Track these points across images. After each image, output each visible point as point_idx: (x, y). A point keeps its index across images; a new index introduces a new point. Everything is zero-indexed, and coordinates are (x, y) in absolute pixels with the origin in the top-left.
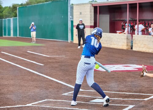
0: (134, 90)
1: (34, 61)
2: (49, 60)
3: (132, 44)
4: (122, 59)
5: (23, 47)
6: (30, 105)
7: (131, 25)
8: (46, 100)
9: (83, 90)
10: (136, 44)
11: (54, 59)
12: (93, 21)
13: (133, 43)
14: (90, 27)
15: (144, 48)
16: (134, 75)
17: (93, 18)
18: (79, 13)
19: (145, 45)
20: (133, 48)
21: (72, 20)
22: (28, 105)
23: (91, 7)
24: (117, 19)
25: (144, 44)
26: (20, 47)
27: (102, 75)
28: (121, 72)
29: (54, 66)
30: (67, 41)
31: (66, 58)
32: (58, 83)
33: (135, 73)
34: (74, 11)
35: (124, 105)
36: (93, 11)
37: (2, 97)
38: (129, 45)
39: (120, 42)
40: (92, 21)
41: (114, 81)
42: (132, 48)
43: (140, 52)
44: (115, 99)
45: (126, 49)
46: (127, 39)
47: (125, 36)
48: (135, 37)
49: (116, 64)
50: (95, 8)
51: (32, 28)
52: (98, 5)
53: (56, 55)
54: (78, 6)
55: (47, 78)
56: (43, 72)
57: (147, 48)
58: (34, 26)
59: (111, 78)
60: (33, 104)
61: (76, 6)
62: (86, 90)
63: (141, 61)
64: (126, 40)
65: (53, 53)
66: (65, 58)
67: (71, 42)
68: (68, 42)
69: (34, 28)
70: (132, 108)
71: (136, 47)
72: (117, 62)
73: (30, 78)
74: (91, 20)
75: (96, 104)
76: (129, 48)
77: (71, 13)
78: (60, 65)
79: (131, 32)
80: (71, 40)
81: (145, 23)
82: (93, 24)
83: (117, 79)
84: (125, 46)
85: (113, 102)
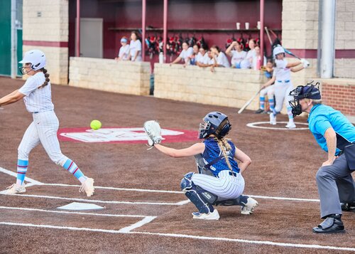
0: (156, 182)
3: (153, 83)
4: (130, 117)
7: (150, 42)
9: (43, 184)
10: (161, 82)
12: (66, 32)
13: (155, 80)
14: (59, 44)
15: (177, 92)
17: (67, 25)
18: (36, 15)
19: (182, 85)
20: (155, 92)
21: (19, 28)
24: (120, 29)
25: (179, 84)
27: (86, 150)
28: (127, 145)
30: (7, 75)
34: (24, 8)
36: (66, 8)
38: (145, 86)
39: (125, 78)
40: (64, 32)
41: (113, 164)
42: (152, 93)
43: (170, 100)
44: (114, 202)
45: (139, 94)
46: (142, 72)
47: (137, 66)
48: (159, 69)
49: (117, 127)
57: (185, 92)
59: (106, 157)
62: (49, 182)
63: (172, 120)
64: (139, 74)
66: (4, 112)
67: (17, 77)
68: (10, 78)
70: (151, 222)
71: (161, 90)
72: (118, 123)
74: (62, 29)
75: (72, 215)
76: (146, 92)
77: (17, 14)
79: (151, 56)
80: (18, 74)
81: (181, 38)
82: (66, 39)
83: (118, 159)
84: (137, 87)
85: (109, 208)
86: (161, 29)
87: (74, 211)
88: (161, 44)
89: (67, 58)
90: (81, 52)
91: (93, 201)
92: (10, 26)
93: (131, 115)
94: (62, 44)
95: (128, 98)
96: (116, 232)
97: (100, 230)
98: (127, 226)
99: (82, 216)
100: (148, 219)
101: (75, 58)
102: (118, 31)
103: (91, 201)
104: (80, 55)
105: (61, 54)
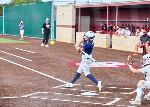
1: (22, 57)
2: (36, 57)
3: (111, 43)
5: (10, 44)
6: (26, 96)
7: (110, 26)
8: (39, 92)
10: (115, 43)
11: (40, 55)
12: (75, 22)
13: (112, 42)
14: (72, 27)
15: (122, 47)
16: (116, 72)
17: (75, 19)
18: (62, 14)
19: (124, 44)
21: (55, 20)
22: (23, 96)
23: (73, 8)
24: (97, 20)
25: (122, 44)
26: (8, 43)
28: (103, 69)
29: (41, 62)
31: (52, 54)
32: (48, 77)
33: (117, 70)
34: (57, 12)
35: (112, 98)
36: (75, 12)
38: (108, 44)
39: (100, 41)
40: (74, 21)
41: (99, 76)
42: (111, 47)
43: (119, 50)
44: (102, 92)
45: (105, 48)
46: (107, 38)
47: (105, 36)
48: (114, 37)
49: (98, 61)
50: (77, 9)
52: (80, 7)
53: (42, 52)
54: (61, 8)
55: (37, 73)
56: (33, 67)
57: (125, 47)
59: (96, 73)
60: (28, 95)
61: (59, 7)
63: (121, 58)
65: (38, 50)
66: (50, 54)
68: (51, 40)
70: (119, 101)
71: (115, 46)
73: (21, 72)
74: (73, 20)
76: (108, 47)
77: (54, 14)
78: (47, 61)
79: (110, 32)
80: (54, 39)
81: (123, 24)
82: (74, 25)
83: (101, 74)
84: (105, 45)
85: (100, 95)
86: (115, 21)
87: (86, 95)
88: (114, 27)
89: (75, 32)
90: (81, 30)
91: (93, 92)
92: (51, 19)
93: (103, 56)
94: (73, 27)
95: (101, 49)
96: (105, 104)
97: (99, 104)
98: (109, 102)
99: (90, 97)
100: (117, 100)
101: (78, 32)
104: (80, 31)
105: (72, 31)
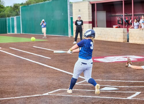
0: (137, 78)
1: (41, 55)
2: (55, 54)
4: (121, 51)
5: (28, 43)
6: (47, 94)
7: (126, 20)
8: (60, 90)
10: (132, 37)
12: (91, 17)
13: (129, 36)
14: (88, 22)
15: (139, 40)
17: (91, 14)
18: (78, 11)
19: (141, 37)
20: (129, 41)
21: (71, 17)
22: (44, 94)
23: (89, 4)
24: (113, 15)
26: (26, 42)
27: (106, 66)
28: (122, 63)
29: (60, 59)
30: (67, 36)
32: (68, 74)
33: (135, 63)
34: (73, 8)
35: (132, 92)
36: (91, 8)
37: (19, 88)
38: (125, 38)
39: (117, 35)
41: (118, 71)
42: (128, 41)
43: (136, 44)
44: (122, 87)
45: (123, 42)
46: (124, 32)
47: (121, 30)
48: (131, 31)
49: (117, 56)
50: (93, 5)
51: (42, 24)
52: (95, 3)
54: (76, 4)
55: (57, 70)
56: (52, 65)
57: (142, 40)
58: (44, 23)
59: (115, 68)
60: (49, 93)
61: (75, 4)
63: (139, 52)
64: (122, 33)
65: (57, 47)
67: (71, 37)
68: (68, 37)
69: (44, 24)
71: (132, 40)
72: (117, 54)
73: (41, 70)
74: (89, 16)
75: (105, 92)
76: (125, 41)
77: (70, 11)
78: (66, 58)
79: (126, 26)
80: (72, 35)
81: (139, 18)
82: (91, 20)
83: (120, 69)
84: (122, 39)
85: (120, 89)
86: (131, 14)
87: (106, 90)
88: (131, 21)
89: (92, 28)
90: (97, 25)
91: (113, 86)
92: (68, 16)
93: (121, 50)
94: (90, 22)
95: (118, 43)
96: (126, 99)
97: (119, 98)
98: (130, 96)
99: (110, 92)
100: (138, 93)
101: (95, 28)
102: (112, 16)
103: (112, 86)
104: (97, 27)
105: (89, 26)
